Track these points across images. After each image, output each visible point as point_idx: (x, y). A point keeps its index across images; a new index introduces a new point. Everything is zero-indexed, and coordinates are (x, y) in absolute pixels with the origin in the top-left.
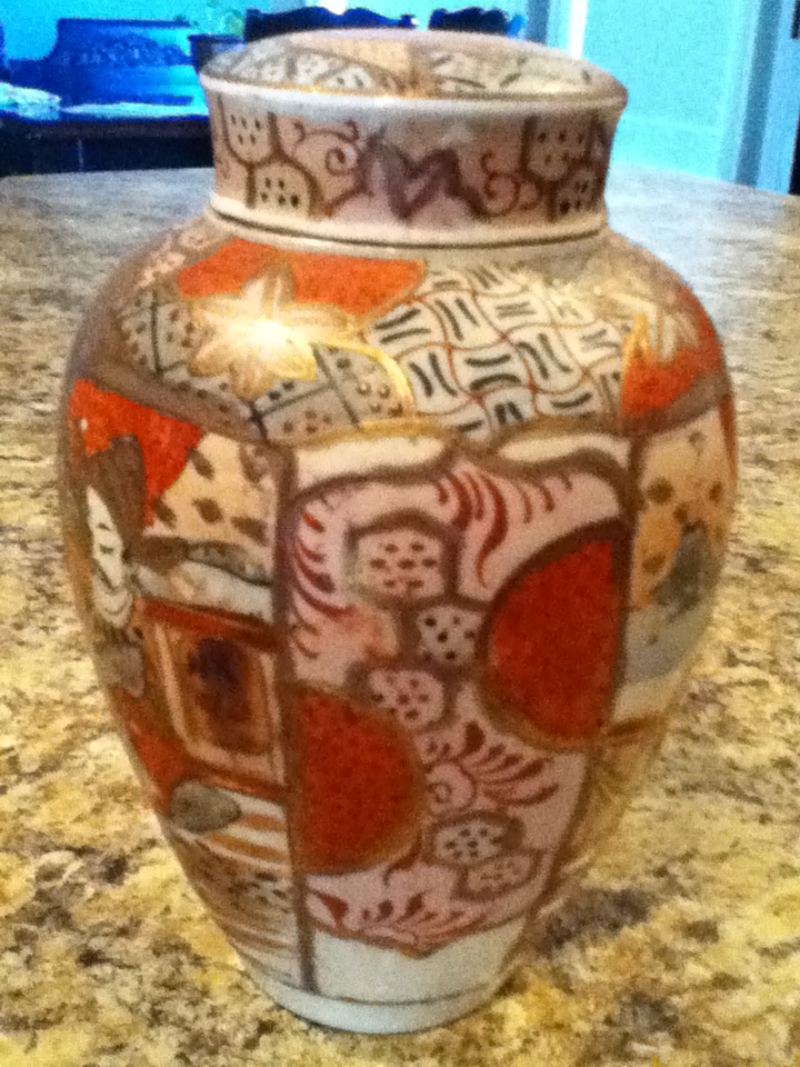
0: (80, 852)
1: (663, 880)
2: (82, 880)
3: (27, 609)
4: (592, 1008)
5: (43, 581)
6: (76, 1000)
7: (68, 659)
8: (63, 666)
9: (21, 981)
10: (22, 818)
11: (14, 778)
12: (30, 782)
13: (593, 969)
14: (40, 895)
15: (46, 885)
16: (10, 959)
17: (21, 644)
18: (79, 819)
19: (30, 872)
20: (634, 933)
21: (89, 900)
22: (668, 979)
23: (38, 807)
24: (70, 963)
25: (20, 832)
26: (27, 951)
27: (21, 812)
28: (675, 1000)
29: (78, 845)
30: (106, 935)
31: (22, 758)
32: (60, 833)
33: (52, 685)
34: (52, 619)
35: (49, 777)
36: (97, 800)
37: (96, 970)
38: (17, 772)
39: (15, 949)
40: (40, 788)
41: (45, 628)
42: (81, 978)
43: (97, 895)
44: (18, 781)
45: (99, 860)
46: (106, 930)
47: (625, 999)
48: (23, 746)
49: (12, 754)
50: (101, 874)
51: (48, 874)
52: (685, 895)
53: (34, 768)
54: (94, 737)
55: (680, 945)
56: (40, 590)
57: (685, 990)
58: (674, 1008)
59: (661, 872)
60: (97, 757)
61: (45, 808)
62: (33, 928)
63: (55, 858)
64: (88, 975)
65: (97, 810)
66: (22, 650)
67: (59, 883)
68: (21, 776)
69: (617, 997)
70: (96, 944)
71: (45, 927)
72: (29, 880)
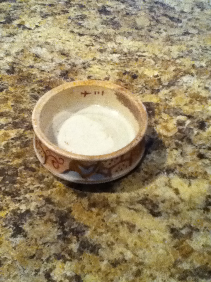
0: (189, 117)
2: (192, 127)
3: (150, 24)
5: (153, 14)
6: (200, 171)
7: (168, 45)
8: (168, 47)
9: (181, 161)
10: (167, 102)
11: (161, 87)
12: (167, 89)
14: (180, 131)
15: (181, 127)
16: (175, 152)
17: (152, 37)
18: (186, 105)
19: (174, 122)
21: (196, 135)
23: (171, 99)
24: (195, 157)
25: (168, 107)
26: (180, 150)
27: (166, 100)
29: (188, 115)
30: (204, 149)
31: (162, 79)
32: (180, 109)
33: (165, 54)
34: (160, 29)
35: (172, 88)
36: (189, 99)
37: (204, 161)
38: (161, 84)
39: (176, 149)
40: (170, 92)
41: (158, 32)
42: (200, 163)
43: (198, 133)
44: (163, 88)
45: (196, 121)
46: (205, 147)
48: (161, 75)
49: (158, 78)
50: (197, 127)
51: (180, 123)
53: (166, 84)
54: (183, 76)
56: (153, 17)
60: (186, 83)
61: (174, 99)
62: (180, 142)
63: (182, 118)
64: (202, 163)
65: (191, 102)
66: (152, 39)
67: (185, 127)
70: (202, 151)
71: (184, 143)
72: (175, 125)
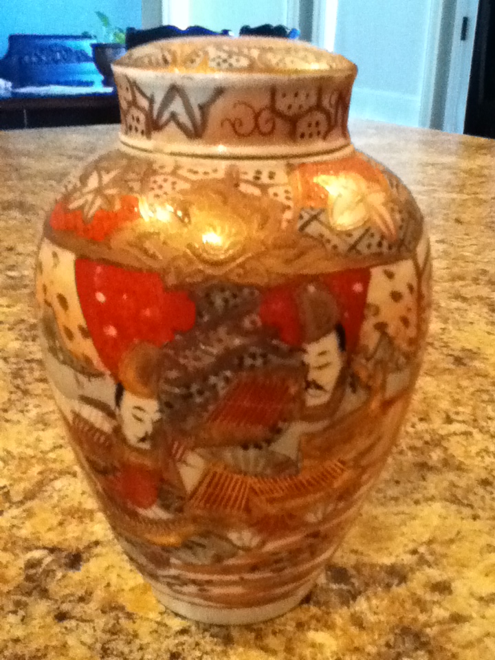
0: (52, 550)
1: (415, 557)
2: (54, 568)
3: (9, 400)
4: (376, 637)
5: (19, 381)
6: (54, 643)
7: (38, 430)
8: (35, 434)
9: (19, 632)
10: (15, 530)
11: (7, 505)
12: (18, 507)
13: (375, 613)
14: (29, 578)
15: (32, 571)
16: (12, 618)
17: (7, 421)
18: (50, 529)
19: (21, 563)
20: (400, 590)
21: (59, 580)
22: (422, 618)
23: (23, 523)
24: (49, 620)
25: (14, 539)
26: (21, 613)
27: (13, 526)
28: (428, 630)
29: (50, 546)
31: (12, 493)
32: (38, 539)
33: (28, 446)
34: (26, 405)
35: (29, 504)
36: (60, 517)
37: (67, 623)
38: (10, 502)
39: (15, 612)
40: (24, 511)
41: (22, 411)
42: (57, 629)
43: (64, 577)
44: (9, 508)
45: (64, 554)
46: (72, 598)
47: (397, 631)
48: (11, 485)
49: (6, 490)
50: (66, 565)
51: (32, 564)
52: (430, 566)
53: (19, 498)
54: (56, 478)
55: (428, 597)
56: (18, 387)
57: (433, 625)
58: (428, 635)
59: (414, 552)
60: (60, 491)
61: (28, 524)
62: (24, 599)
63: (37, 554)
64: (61, 627)
65: (61, 524)
66: (8, 425)
67: (40, 570)
68: (12, 504)
69: (392, 630)
70: (66, 607)
71: (32, 598)
72: (21, 568)
